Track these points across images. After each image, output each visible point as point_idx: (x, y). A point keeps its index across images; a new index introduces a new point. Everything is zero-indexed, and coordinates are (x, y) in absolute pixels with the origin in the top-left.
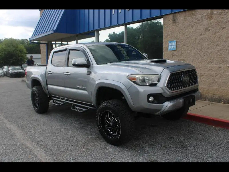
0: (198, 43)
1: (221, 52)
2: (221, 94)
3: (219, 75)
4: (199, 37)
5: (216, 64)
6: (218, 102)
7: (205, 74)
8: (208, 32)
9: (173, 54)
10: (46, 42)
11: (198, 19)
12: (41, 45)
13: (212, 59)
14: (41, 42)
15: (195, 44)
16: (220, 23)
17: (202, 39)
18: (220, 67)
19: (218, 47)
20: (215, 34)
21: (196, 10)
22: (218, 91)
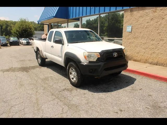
0: (146, 28)
1: (160, 34)
2: (158, 60)
3: (158, 48)
4: (147, 24)
5: (157, 41)
6: (156, 65)
7: (149, 48)
8: (153, 21)
9: (129, 34)
10: (48, 24)
11: (147, 13)
12: (45, 25)
13: (154, 38)
14: (45, 23)
15: (144, 28)
16: (161, 16)
17: (148, 25)
18: (159, 44)
19: (158, 31)
20: (157, 22)
21: (146, 7)
22: (156, 58)
